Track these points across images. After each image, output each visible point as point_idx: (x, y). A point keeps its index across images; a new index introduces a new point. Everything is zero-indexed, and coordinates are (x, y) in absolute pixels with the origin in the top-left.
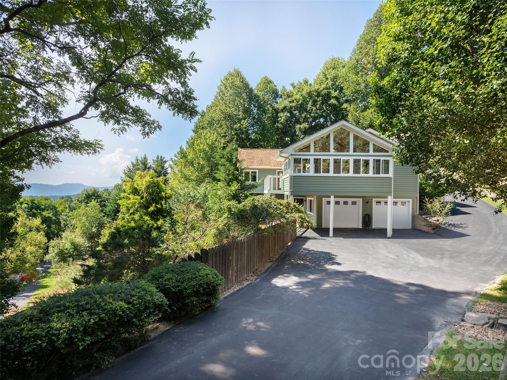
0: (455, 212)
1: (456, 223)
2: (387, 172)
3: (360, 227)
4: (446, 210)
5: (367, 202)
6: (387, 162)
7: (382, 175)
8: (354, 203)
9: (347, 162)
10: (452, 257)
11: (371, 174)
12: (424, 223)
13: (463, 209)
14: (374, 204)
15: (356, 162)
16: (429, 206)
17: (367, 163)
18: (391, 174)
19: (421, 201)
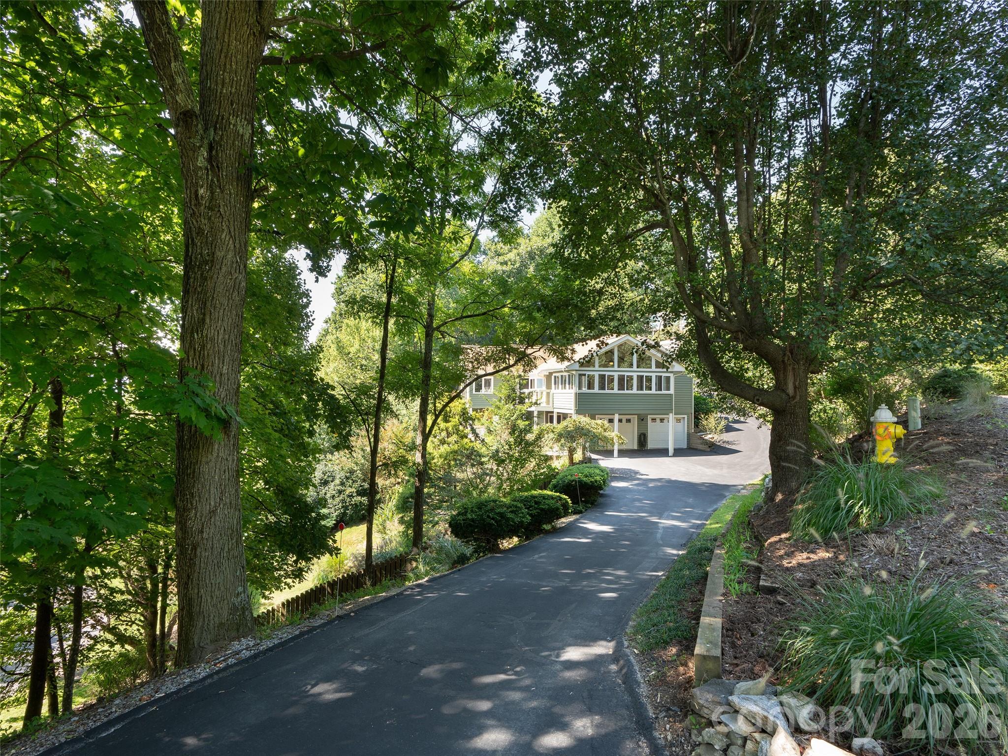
0: (728, 429)
1: (730, 440)
2: (668, 389)
3: (636, 447)
4: (720, 427)
5: (642, 419)
6: (668, 378)
7: (663, 392)
8: (628, 421)
9: (631, 378)
10: (729, 468)
11: (653, 391)
12: (699, 441)
13: (736, 426)
14: (649, 421)
15: (640, 378)
16: (705, 423)
17: (649, 379)
18: (672, 391)
19: (696, 418)
